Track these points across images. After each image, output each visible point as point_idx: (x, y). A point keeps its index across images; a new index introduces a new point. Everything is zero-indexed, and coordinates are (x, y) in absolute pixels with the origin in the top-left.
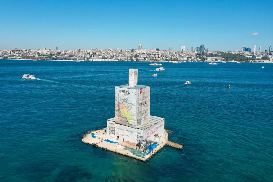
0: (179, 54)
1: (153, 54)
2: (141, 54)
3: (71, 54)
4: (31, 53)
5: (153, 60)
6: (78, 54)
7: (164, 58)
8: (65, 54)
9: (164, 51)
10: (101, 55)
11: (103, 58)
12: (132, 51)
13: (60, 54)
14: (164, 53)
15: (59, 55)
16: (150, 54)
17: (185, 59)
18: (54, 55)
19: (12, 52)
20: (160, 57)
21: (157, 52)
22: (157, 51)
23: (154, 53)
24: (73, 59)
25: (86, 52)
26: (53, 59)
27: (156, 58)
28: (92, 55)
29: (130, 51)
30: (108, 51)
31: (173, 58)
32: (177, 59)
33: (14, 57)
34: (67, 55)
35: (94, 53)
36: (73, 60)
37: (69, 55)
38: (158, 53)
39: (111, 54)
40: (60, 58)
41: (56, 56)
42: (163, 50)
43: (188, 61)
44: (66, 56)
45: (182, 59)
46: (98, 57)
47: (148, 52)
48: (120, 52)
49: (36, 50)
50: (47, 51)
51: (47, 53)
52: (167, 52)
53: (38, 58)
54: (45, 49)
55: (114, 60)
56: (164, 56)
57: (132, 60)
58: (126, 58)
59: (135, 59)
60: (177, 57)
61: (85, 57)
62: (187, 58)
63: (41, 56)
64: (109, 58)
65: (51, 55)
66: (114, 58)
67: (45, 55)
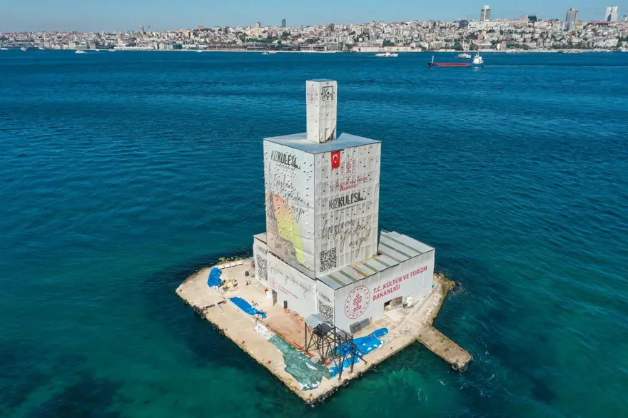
0: (593, 30)
1: (519, 31)
2: (484, 33)
3: (311, 37)
4: (229, 35)
5: (517, 46)
6: (327, 36)
7: (549, 42)
8: (300, 35)
9: (551, 21)
10: (381, 38)
11: (387, 43)
12: (463, 24)
13: (289, 37)
14: (550, 27)
15: (285, 40)
16: (511, 32)
17: (613, 42)
18: (275, 38)
19: (192, 34)
20: (536, 40)
21: (530, 26)
22: (530, 24)
23: (521, 27)
24: (314, 48)
25: (347, 29)
26: (273, 48)
27: (525, 41)
28: (360, 36)
29: (457, 25)
30: (401, 27)
31: (575, 40)
32: (586, 42)
33: (194, 46)
34: (303, 38)
35: (364, 33)
36: (314, 51)
37: (307, 38)
38: (532, 29)
39: (406, 33)
40: (287, 46)
41: (279, 42)
42: (548, 20)
43: (621, 48)
44: (300, 40)
45: (601, 44)
46: (372, 42)
47: (506, 26)
48: (430, 27)
49: (239, 29)
50: (263, 30)
51: (263, 35)
52: (559, 26)
53: (241, 47)
54: (260, 26)
55: (413, 48)
56: (550, 36)
57: (460, 48)
58: (444, 44)
59: (468, 45)
60: (586, 39)
61: (342, 43)
62: (617, 40)
63: (248, 41)
64: (401, 44)
65: (270, 39)
66: (414, 45)
67: (256, 40)
